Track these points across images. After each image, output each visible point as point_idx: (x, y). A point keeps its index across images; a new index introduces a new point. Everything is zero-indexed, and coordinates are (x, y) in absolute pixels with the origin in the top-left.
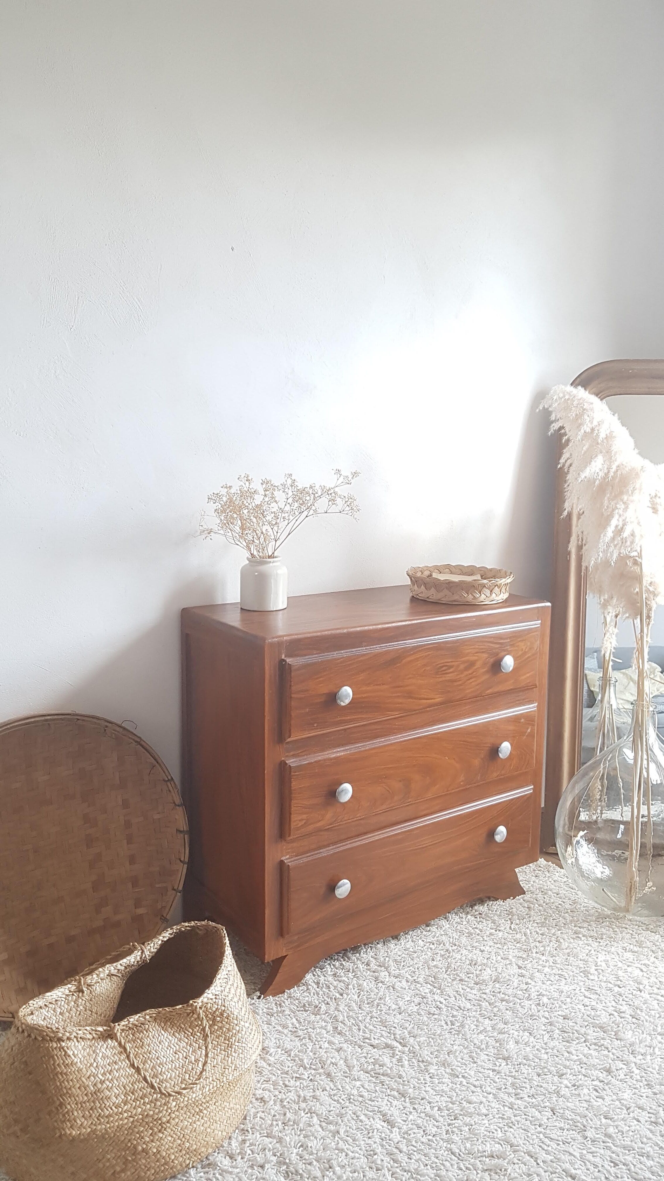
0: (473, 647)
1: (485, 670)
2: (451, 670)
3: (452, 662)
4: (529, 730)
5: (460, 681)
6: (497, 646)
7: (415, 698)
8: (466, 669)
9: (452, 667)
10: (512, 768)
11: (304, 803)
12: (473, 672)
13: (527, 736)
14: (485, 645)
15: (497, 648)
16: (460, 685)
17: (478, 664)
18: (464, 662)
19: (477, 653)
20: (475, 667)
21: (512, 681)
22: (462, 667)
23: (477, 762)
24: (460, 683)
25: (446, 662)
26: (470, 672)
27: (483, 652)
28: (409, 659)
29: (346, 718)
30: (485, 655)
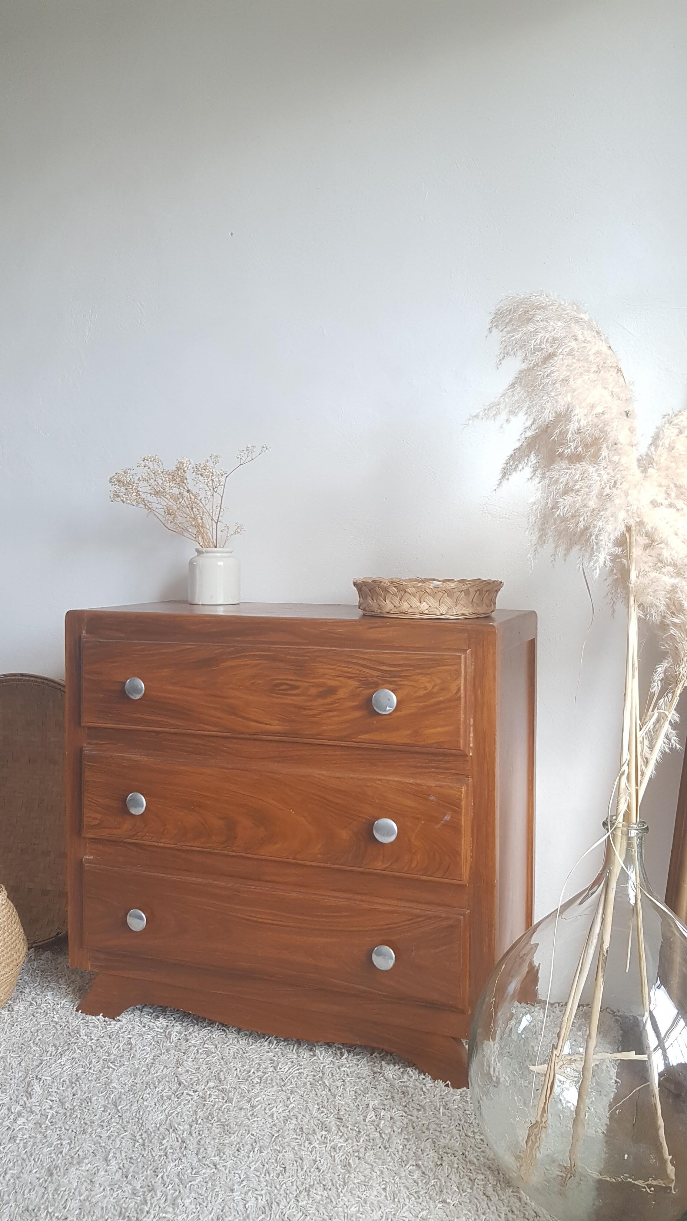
0: (331, 667)
1: (355, 704)
2: (295, 692)
3: (296, 681)
4: (447, 818)
5: (312, 710)
6: (376, 673)
7: (243, 717)
8: (322, 695)
9: (298, 687)
10: (413, 865)
11: (99, 800)
12: (334, 703)
13: (444, 825)
14: (351, 668)
15: (374, 676)
16: (313, 716)
17: (342, 693)
18: (317, 686)
19: (337, 676)
20: (337, 697)
21: (408, 732)
22: (313, 691)
23: (345, 834)
24: (312, 712)
25: (287, 679)
26: (329, 700)
27: (350, 678)
28: (229, 663)
29: (147, 717)
30: (353, 683)
